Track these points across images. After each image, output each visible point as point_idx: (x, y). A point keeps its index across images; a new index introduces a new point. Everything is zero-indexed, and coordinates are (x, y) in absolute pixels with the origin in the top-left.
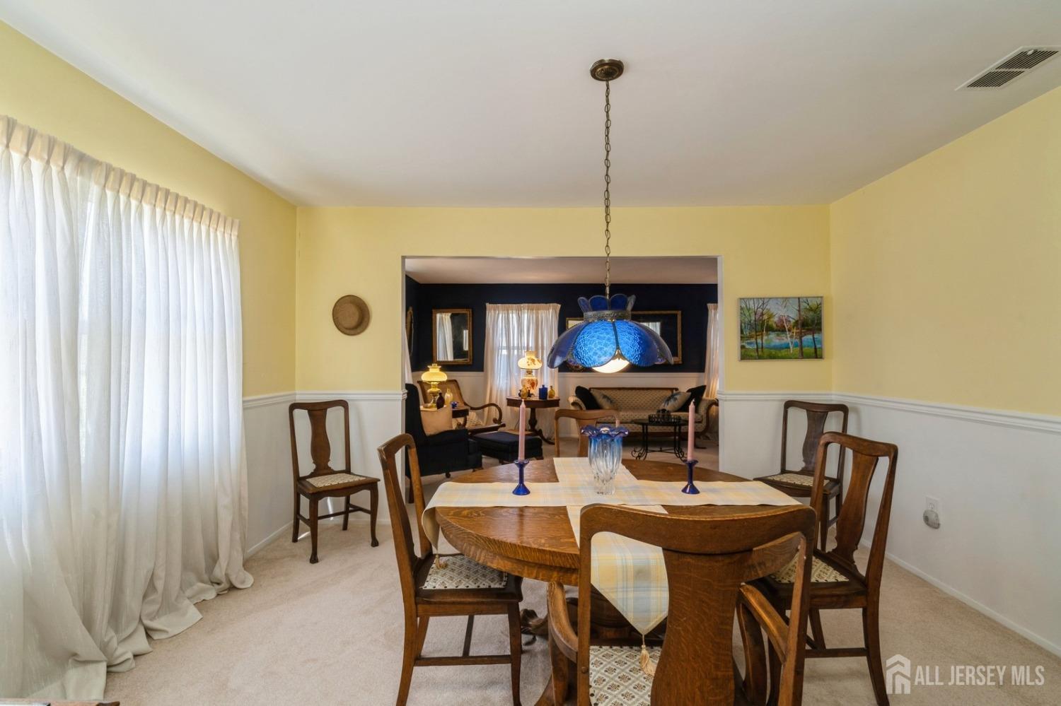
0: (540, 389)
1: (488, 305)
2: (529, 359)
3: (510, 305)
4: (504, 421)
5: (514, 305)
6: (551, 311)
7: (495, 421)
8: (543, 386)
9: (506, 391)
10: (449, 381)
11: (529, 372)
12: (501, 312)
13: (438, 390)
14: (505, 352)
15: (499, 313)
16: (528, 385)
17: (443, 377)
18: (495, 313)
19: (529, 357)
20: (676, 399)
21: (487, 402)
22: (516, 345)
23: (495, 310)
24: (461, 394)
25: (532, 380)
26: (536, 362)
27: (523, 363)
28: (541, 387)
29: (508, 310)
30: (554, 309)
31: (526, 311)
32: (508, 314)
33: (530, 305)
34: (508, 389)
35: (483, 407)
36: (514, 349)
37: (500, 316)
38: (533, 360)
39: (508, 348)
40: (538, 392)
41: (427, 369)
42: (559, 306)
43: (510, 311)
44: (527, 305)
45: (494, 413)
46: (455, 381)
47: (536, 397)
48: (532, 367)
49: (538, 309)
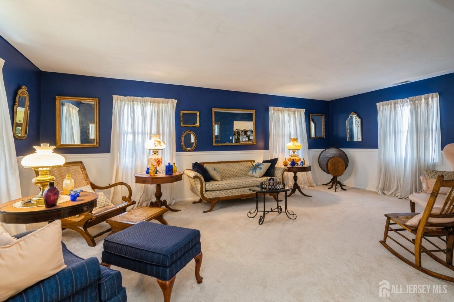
0: (166, 167)
1: (114, 96)
2: (155, 141)
3: (136, 97)
4: (133, 198)
5: (139, 98)
6: (169, 104)
7: (124, 199)
8: (169, 163)
9: (132, 169)
10: (68, 164)
11: (156, 152)
12: (127, 103)
13: (49, 177)
14: (130, 137)
15: (125, 104)
16: (155, 164)
17: (60, 160)
18: (121, 103)
19: (155, 139)
20: (261, 168)
21: (113, 182)
22: (140, 131)
23: (121, 101)
24: (86, 174)
25: (158, 159)
26: (162, 143)
27: (151, 144)
28: (168, 165)
29: (133, 101)
30: (172, 103)
31: (149, 103)
32: (133, 104)
33: (153, 98)
34: (133, 167)
35: (110, 186)
36: (138, 134)
37: (126, 106)
38: (159, 142)
39: (133, 133)
40: (164, 169)
41: (34, 151)
42: (176, 101)
43: (135, 103)
44: (150, 98)
45: (122, 191)
46: (81, 162)
47: (162, 173)
48: (158, 147)
49: (159, 103)
